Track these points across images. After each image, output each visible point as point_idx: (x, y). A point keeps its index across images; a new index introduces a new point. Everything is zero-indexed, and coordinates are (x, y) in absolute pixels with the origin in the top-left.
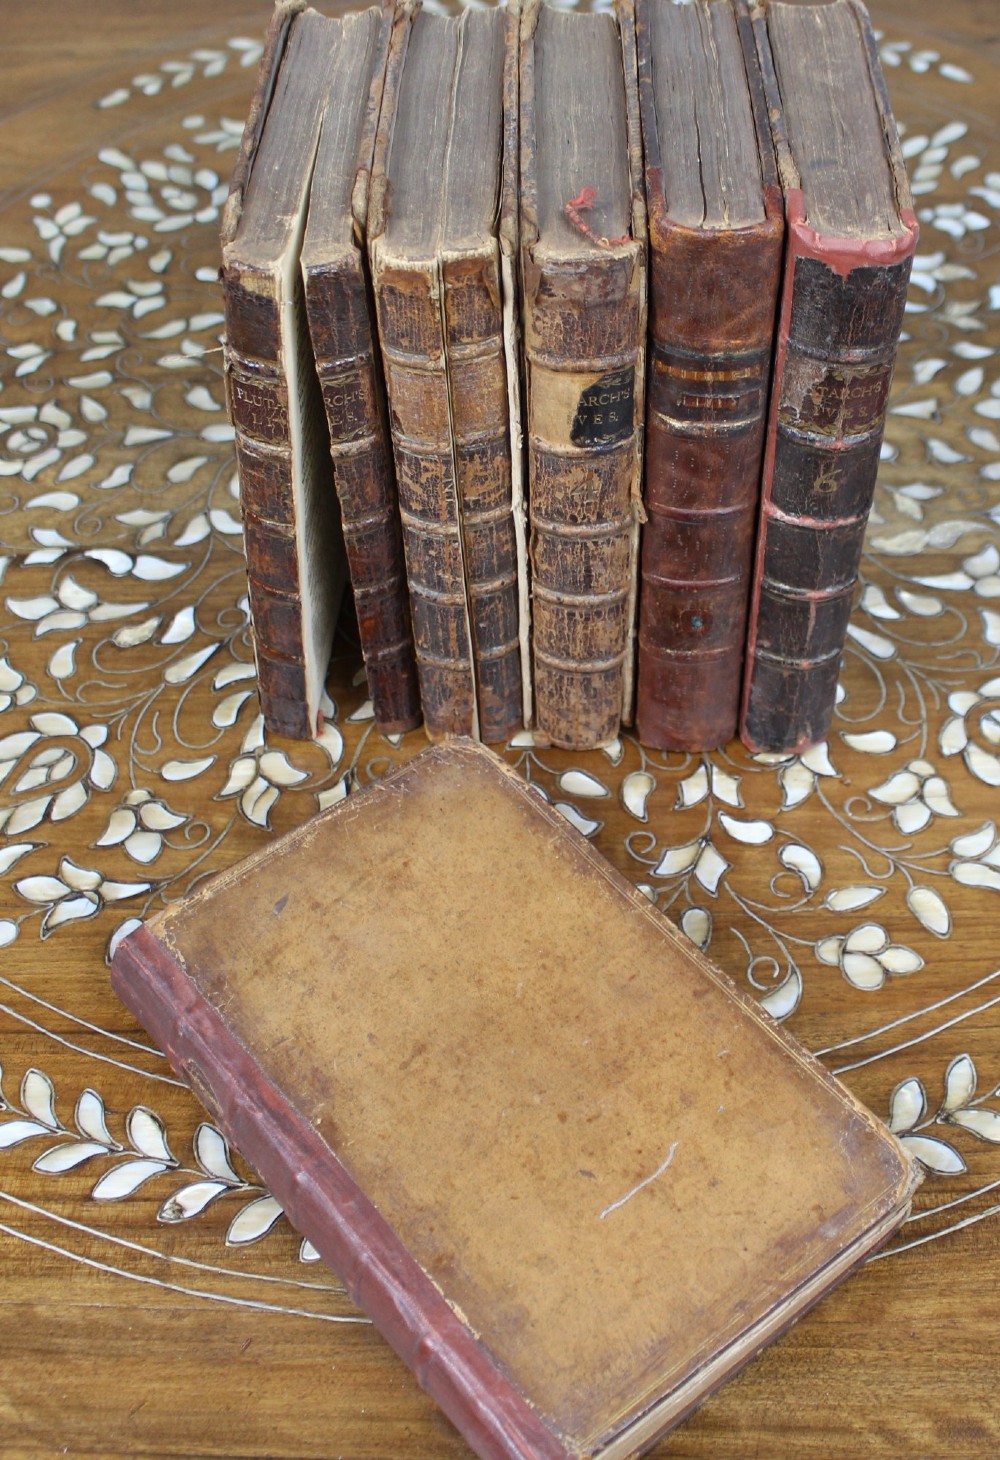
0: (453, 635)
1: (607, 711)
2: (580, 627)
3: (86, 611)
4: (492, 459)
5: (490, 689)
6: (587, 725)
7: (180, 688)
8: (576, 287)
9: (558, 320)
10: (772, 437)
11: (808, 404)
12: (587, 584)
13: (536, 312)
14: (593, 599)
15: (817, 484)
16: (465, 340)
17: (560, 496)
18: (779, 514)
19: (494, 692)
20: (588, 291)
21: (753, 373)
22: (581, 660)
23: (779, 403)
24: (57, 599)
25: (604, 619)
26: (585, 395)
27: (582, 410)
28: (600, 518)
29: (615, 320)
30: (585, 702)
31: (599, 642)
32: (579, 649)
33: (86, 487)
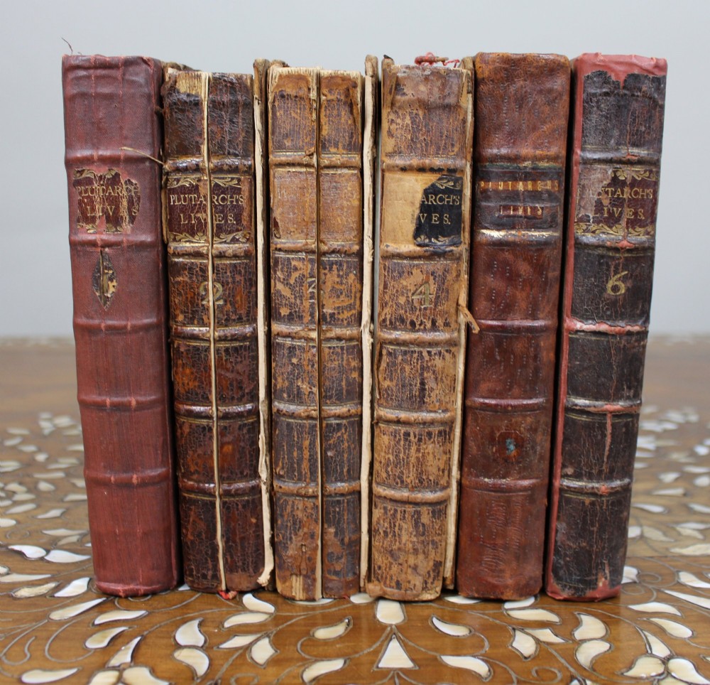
0: (306, 454)
2: (414, 448)
4: (347, 275)
5: (332, 530)
6: (415, 569)
8: (422, 88)
9: (408, 121)
10: (571, 252)
11: (599, 206)
12: (420, 400)
13: (392, 116)
14: (427, 416)
15: (610, 285)
16: (333, 150)
17: (402, 300)
18: (579, 325)
19: (336, 534)
20: (431, 93)
21: (553, 187)
22: (413, 489)
23: (577, 213)
25: (434, 442)
26: (426, 192)
27: (424, 208)
28: (434, 327)
29: (448, 124)
30: (415, 539)
31: (429, 469)
32: (411, 477)
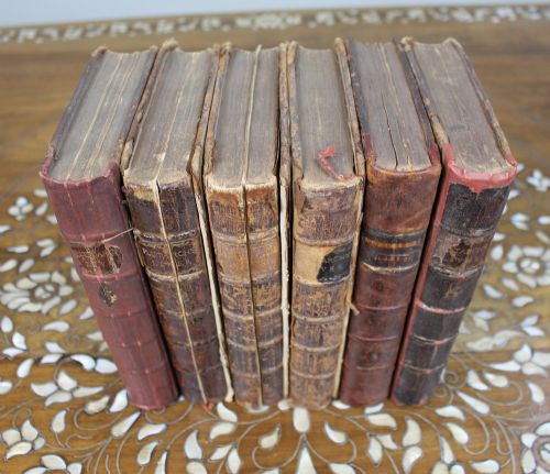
1: (326, 394)
2: (315, 361)
3: (72, 391)
4: (271, 287)
5: (267, 385)
6: (316, 400)
7: (120, 439)
8: (325, 204)
9: (314, 220)
10: (425, 271)
11: (448, 256)
12: (321, 343)
13: (301, 216)
14: (323, 349)
15: (447, 294)
16: (258, 230)
17: (309, 304)
18: (424, 306)
19: (270, 386)
20: (332, 205)
22: (315, 374)
23: (431, 254)
24: (57, 384)
25: (328, 357)
26: (326, 258)
27: (323, 265)
28: (330, 314)
29: (343, 220)
30: (316, 391)
31: (325, 367)
32: (314, 370)
33: (72, 317)
